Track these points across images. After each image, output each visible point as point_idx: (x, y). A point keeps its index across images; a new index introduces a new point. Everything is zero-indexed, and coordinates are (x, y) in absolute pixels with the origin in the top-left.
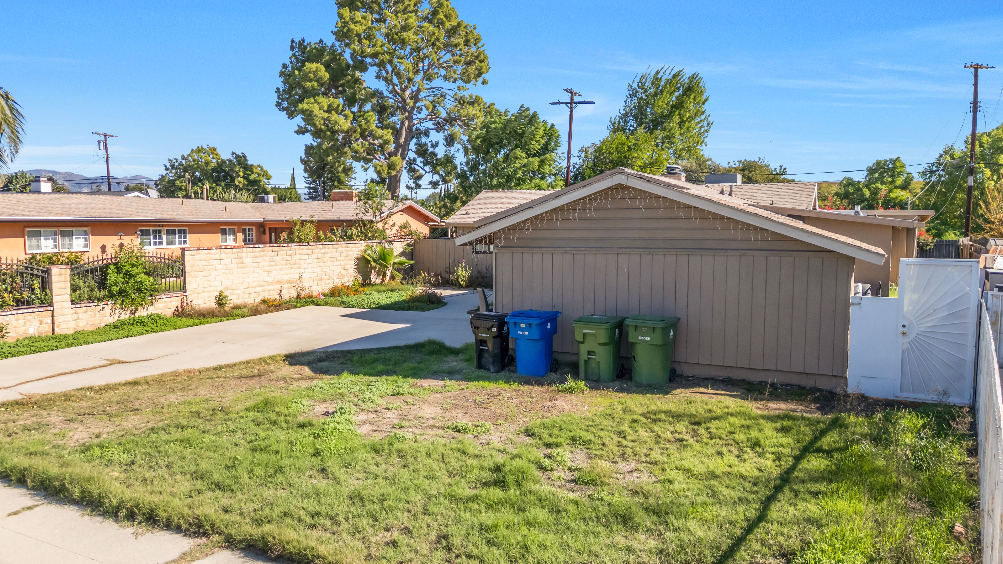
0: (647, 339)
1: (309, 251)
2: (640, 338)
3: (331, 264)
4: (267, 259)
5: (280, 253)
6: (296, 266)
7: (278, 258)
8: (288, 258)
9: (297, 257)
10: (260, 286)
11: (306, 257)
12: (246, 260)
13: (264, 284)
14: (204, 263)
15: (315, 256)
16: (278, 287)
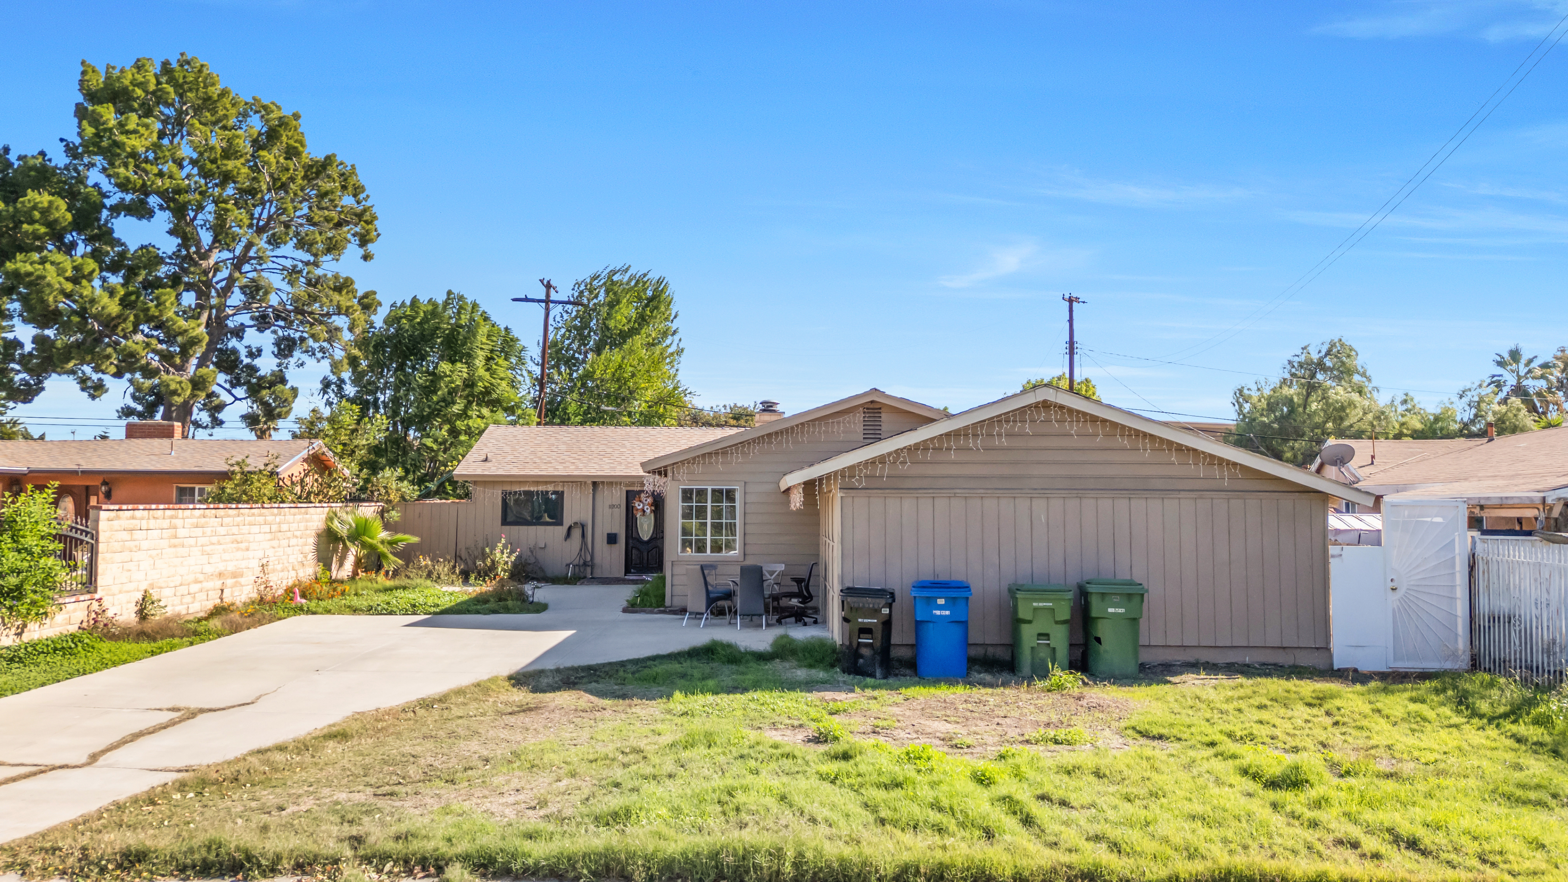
0: (1121, 610)
1: (261, 519)
2: (1111, 610)
3: (285, 543)
4: (208, 531)
5: (226, 520)
6: (243, 545)
7: (222, 530)
8: (235, 530)
9: (245, 529)
10: (197, 581)
11: (256, 529)
12: (181, 532)
13: (201, 577)
14: (125, 535)
15: (266, 528)
16: (218, 584)
